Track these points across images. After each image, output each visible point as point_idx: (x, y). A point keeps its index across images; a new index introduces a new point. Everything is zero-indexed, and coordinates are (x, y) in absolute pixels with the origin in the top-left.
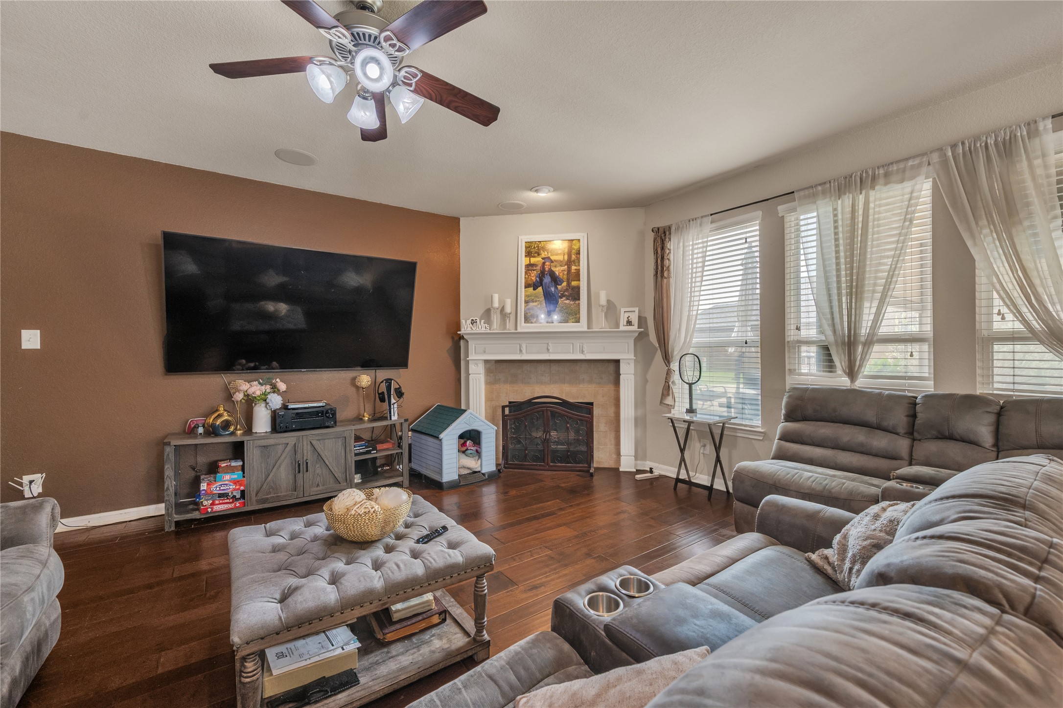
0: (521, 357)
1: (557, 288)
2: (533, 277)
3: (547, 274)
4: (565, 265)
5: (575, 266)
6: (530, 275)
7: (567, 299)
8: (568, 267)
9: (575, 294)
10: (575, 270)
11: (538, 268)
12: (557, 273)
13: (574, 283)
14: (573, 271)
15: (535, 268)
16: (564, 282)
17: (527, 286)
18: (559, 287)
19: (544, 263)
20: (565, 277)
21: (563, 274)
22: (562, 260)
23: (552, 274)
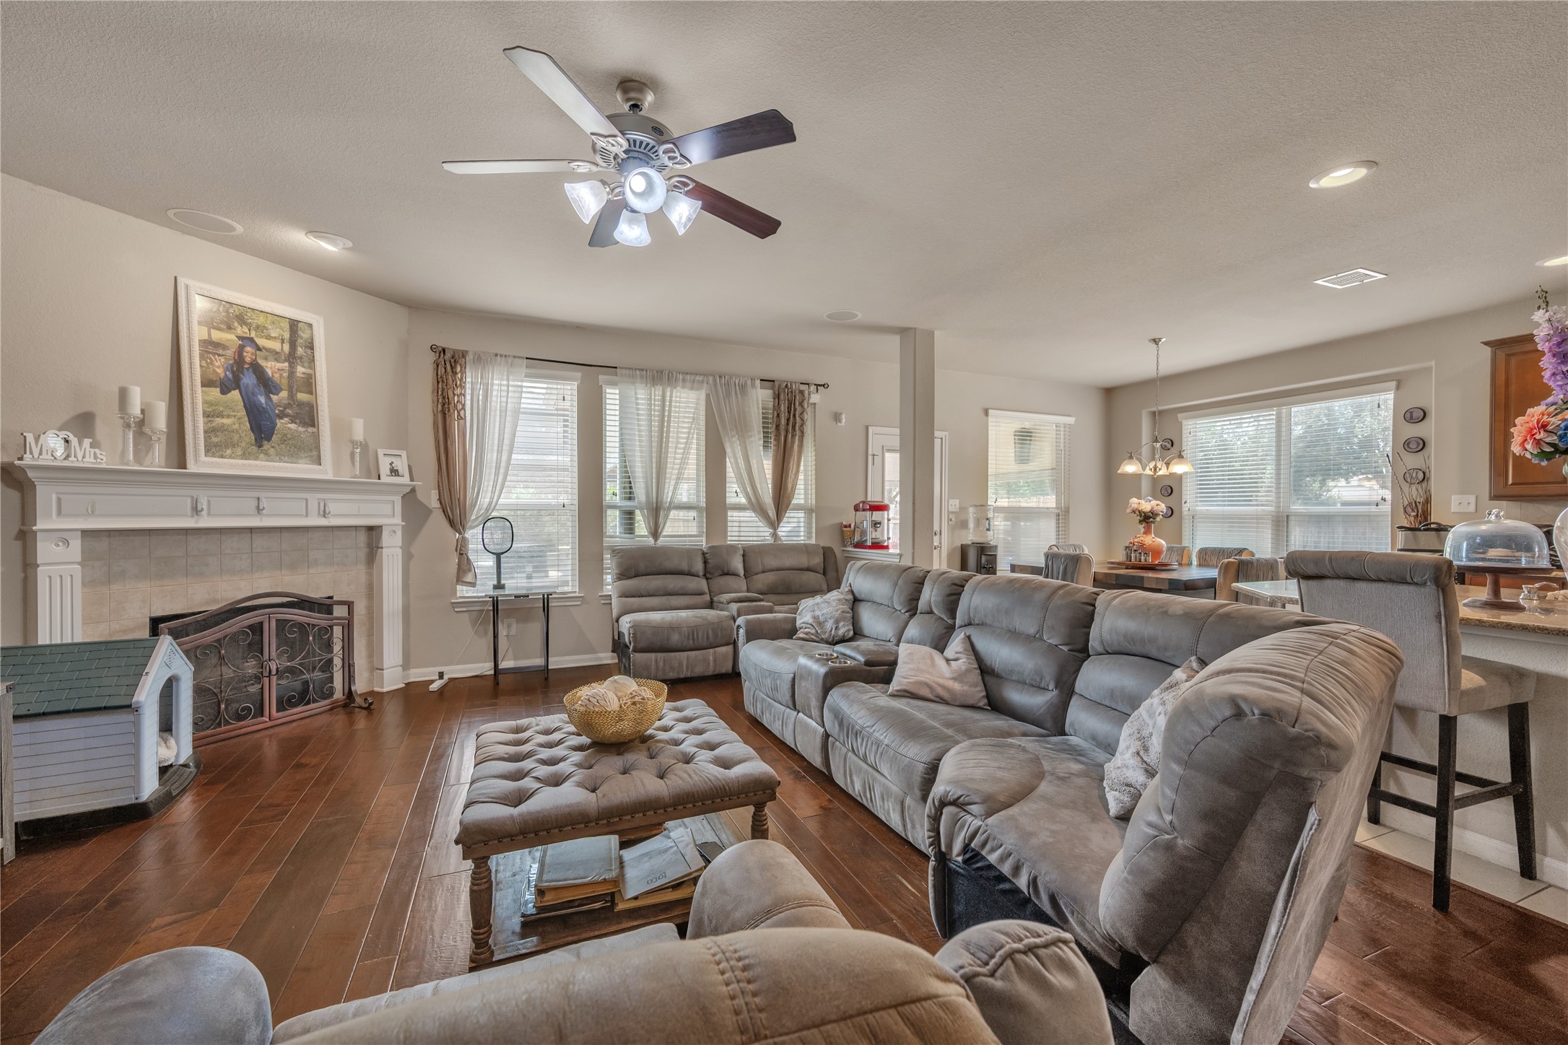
0: (197, 522)
1: (270, 399)
2: (218, 367)
3: (248, 369)
4: (285, 361)
5: (303, 366)
6: (212, 363)
7: (293, 422)
8: (290, 366)
9: (308, 417)
10: (303, 373)
11: (230, 353)
12: (270, 373)
13: (301, 396)
14: (298, 375)
15: (221, 352)
16: (282, 390)
17: (207, 383)
18: (274, 398)
19: (241, 348)
20: (285, 382)
21: (281, 375)
22: (278, 350)
23: (258, 370)
